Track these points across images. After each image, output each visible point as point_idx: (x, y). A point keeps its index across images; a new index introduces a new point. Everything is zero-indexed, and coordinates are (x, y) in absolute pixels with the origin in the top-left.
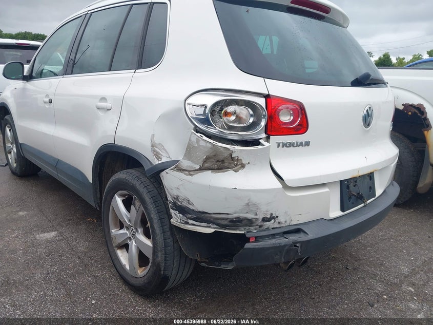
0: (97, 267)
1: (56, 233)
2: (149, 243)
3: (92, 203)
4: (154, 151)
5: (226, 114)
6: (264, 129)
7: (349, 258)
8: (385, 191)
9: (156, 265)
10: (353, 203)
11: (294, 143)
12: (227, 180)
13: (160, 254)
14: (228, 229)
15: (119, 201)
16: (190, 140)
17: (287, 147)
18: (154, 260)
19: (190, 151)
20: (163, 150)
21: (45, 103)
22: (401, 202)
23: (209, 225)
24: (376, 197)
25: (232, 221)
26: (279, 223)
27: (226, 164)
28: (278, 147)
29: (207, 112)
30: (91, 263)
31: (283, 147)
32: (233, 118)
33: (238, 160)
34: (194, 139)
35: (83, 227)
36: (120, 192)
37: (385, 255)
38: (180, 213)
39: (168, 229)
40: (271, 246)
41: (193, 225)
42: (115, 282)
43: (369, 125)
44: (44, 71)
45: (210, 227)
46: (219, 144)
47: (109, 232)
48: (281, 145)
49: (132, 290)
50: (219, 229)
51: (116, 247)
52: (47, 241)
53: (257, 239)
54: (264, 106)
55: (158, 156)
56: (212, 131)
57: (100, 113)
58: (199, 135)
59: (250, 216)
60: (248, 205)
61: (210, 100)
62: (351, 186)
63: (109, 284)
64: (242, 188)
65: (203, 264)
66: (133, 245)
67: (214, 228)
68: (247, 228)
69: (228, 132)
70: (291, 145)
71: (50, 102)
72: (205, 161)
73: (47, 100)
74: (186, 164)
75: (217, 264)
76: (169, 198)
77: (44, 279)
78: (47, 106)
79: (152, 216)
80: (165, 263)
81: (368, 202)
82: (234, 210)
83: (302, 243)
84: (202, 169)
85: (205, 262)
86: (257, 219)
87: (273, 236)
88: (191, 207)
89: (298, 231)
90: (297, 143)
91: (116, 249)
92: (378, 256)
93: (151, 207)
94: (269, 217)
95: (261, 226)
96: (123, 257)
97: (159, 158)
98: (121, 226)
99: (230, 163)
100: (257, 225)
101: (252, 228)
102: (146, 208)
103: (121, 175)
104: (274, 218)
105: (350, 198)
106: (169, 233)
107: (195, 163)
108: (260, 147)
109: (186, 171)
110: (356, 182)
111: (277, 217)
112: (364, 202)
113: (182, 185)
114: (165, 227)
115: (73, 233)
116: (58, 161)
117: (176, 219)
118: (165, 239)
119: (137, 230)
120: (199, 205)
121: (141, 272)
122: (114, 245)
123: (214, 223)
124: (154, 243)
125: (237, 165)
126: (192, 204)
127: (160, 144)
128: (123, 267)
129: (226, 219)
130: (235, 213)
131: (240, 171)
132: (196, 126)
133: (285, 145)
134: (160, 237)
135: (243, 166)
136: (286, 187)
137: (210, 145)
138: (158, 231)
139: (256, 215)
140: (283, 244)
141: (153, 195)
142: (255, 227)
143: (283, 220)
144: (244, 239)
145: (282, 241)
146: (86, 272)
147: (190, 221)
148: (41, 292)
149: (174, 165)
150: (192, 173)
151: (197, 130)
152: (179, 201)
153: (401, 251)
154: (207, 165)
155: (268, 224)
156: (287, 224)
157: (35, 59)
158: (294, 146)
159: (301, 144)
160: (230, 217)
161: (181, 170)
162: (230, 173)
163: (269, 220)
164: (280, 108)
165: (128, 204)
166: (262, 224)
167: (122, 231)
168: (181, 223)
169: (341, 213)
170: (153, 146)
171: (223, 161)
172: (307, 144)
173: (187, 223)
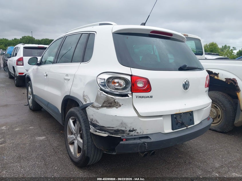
0: (61, 153)
1: (45, 137)
2: (81, 141)
3: (61, 123)
4: (84, 98)
5: (114, 83)
6: (130, 90)
7: (188, 157)
8: (201, 122)
9: (84, 151)
10: (179, 126)
11: (144, 96)
12: (113, 112)
13: (85, 146)
14: (114, 135)
15: (71, 121)
16: (98, 94)
17: (141, 98)
18: (83, 149)
19: (98, 98)
20: (88, 98)
21: (45, 76)
22: (227, 131)
23: (105, 133)
24: (194, 125)
25: (115, 131)
26: (137, 133)
27: (113, 105)
28: (137, 98)
29: (105, 81)
30: (58, 152)
31: (139, 98)
32: (117, 84)
33: (118, 103)
34: (99, 93)
35: (58, 135)
36: (72, 117)
37: (209, 157)
38: (93, 127)
39: (89, 135)
40: (132, 143)
41: (99, 132)
42: (68, 160)
43: (187, 89)
44: (47, 61)
45: (106, 133)
46: (109, 96)
47: (67, 136)
48: (138, 97)
49: (74, 164)
50: (110, 134)
51: (69, 143)
52: (40, 141)
53: (126, 140)
54: (130, 80)
55: (85, 101)
56: (107, 90)
57: (66, 81)
58: (101, 91)
59: (123, 129)
60: (122, 123)
61: (106, 77)
62: (178, 118)
63: (64, 161)
64: (119, 115)
65: (105, 152)
66: (76, 142)
67: (108, 134)
68: (122, 134)
69: (114, 91)
70: (143, 97)
71: (47, 76)
72: (103, 103)
73: (45, 75)
74: (96, 104)
75: (111, 152)
76: (89, 120)
77: (36, 157)
78: (45, 77)
79: (83, 128)
80: (87, 150)
81: (189, 127)
82: (116, 126)
83: (148, 143)
84: (102, 107)
85: (106, 151)
86: (126, 131)
87: (135, 139)
88: (98, 124)
89: (147, 137)
90: (146, 96)
91: (69, 144)
92: (205, 158)
93: (83, 124)
94: (132, 129)
95: (128, 134)
96: (72, 148)
97: (86, 101)
98: (72, 133)
99: (114, 104)
100: (127, 133)
101: (124, 135)
102: (80, 125)
103: (72, 110)
104: (134, 130)
105: (177, 124)
106: (90, 137)
107: (100, 104)
108: (127, 97)
109: (96, 107)
110: (181, 116)
111: (136, 130)
112: (186, 127)
113: (94, 113)
114: (88, 134)
115: (52, 137)
116: (48, 103)
117: (92, 130)
118: (87, 139)
119: (78, 135)
120: (101, 123)
121: (78, 155)
122: (68, 143)
123: (108, 132)
124: (83, 141)
125: (117, 105)
126: (98, 123)
127: (87, 95)
128: (71, 153)
129: (113, 130)
130: (116, 127)
131: (119, 108)
132: (101, 88)
133: (140, 97)
134: (85, 138)
135: (120, 106)
136: (139, 116)
137: (105, 96)
138: (85, 135)
139: (126, 128)
140: (138, 143)
141: (84, 119)
142: (126, 134)
143: (139, 132)
144: (120, 139)
145: (138, 141)
146: (55, 155)
147: (97, 131)
148: (34, 162)
149: (91, 105)
150: (98, 108)
151: (101, 90)
152: (93, 121)
153: (219, 156)
154: (104, 105)
155: (132, 133)
156: (141, 134)
157: (43, 56)
158: (144, 98)
159: (148, 97)
160: (114, 129)
161: (94, 107)
162: (114, 109)
163: (132, 131)
164: (137, 80)
165: (74, 123)
166: (129, 133)
167: (72, 136)
168: (94, 131)
169: (172, 131)
170: (84, 96)
171: (111, 103)
172: (151, 97)
173: (96, 131)
